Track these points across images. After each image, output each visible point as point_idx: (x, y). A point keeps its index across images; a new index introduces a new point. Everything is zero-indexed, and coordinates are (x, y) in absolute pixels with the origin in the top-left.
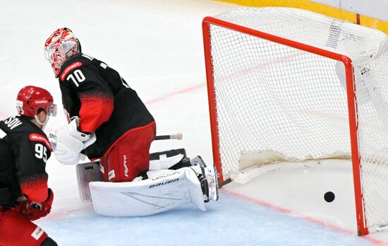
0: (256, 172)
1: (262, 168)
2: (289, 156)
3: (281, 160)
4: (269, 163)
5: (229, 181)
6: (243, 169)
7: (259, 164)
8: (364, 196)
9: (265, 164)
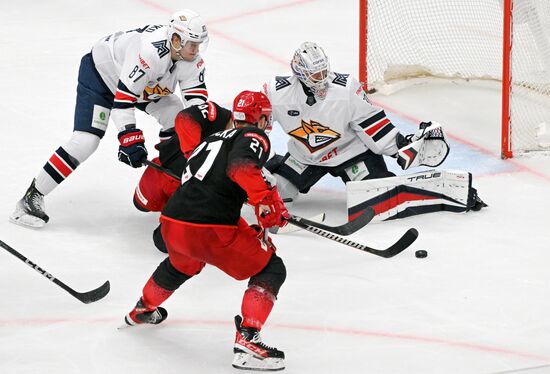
0: (402, 84)
1: (407, 81)
2: (437, 72)
3: (428, 75)
4: (416, 77)
5: (373, 91)
6: (388, 81)
7: (405, 77)
8: (512, 118)
9: (412, 77)
